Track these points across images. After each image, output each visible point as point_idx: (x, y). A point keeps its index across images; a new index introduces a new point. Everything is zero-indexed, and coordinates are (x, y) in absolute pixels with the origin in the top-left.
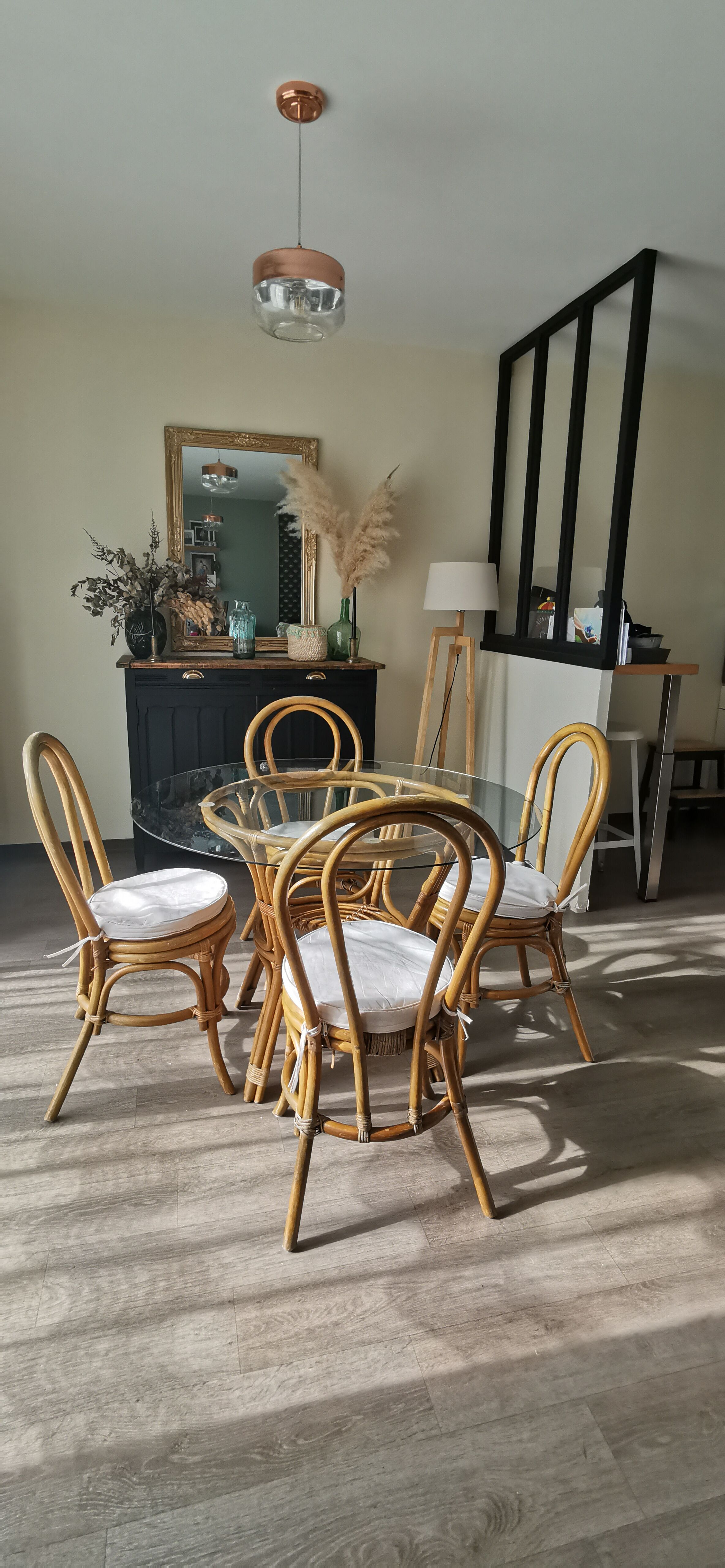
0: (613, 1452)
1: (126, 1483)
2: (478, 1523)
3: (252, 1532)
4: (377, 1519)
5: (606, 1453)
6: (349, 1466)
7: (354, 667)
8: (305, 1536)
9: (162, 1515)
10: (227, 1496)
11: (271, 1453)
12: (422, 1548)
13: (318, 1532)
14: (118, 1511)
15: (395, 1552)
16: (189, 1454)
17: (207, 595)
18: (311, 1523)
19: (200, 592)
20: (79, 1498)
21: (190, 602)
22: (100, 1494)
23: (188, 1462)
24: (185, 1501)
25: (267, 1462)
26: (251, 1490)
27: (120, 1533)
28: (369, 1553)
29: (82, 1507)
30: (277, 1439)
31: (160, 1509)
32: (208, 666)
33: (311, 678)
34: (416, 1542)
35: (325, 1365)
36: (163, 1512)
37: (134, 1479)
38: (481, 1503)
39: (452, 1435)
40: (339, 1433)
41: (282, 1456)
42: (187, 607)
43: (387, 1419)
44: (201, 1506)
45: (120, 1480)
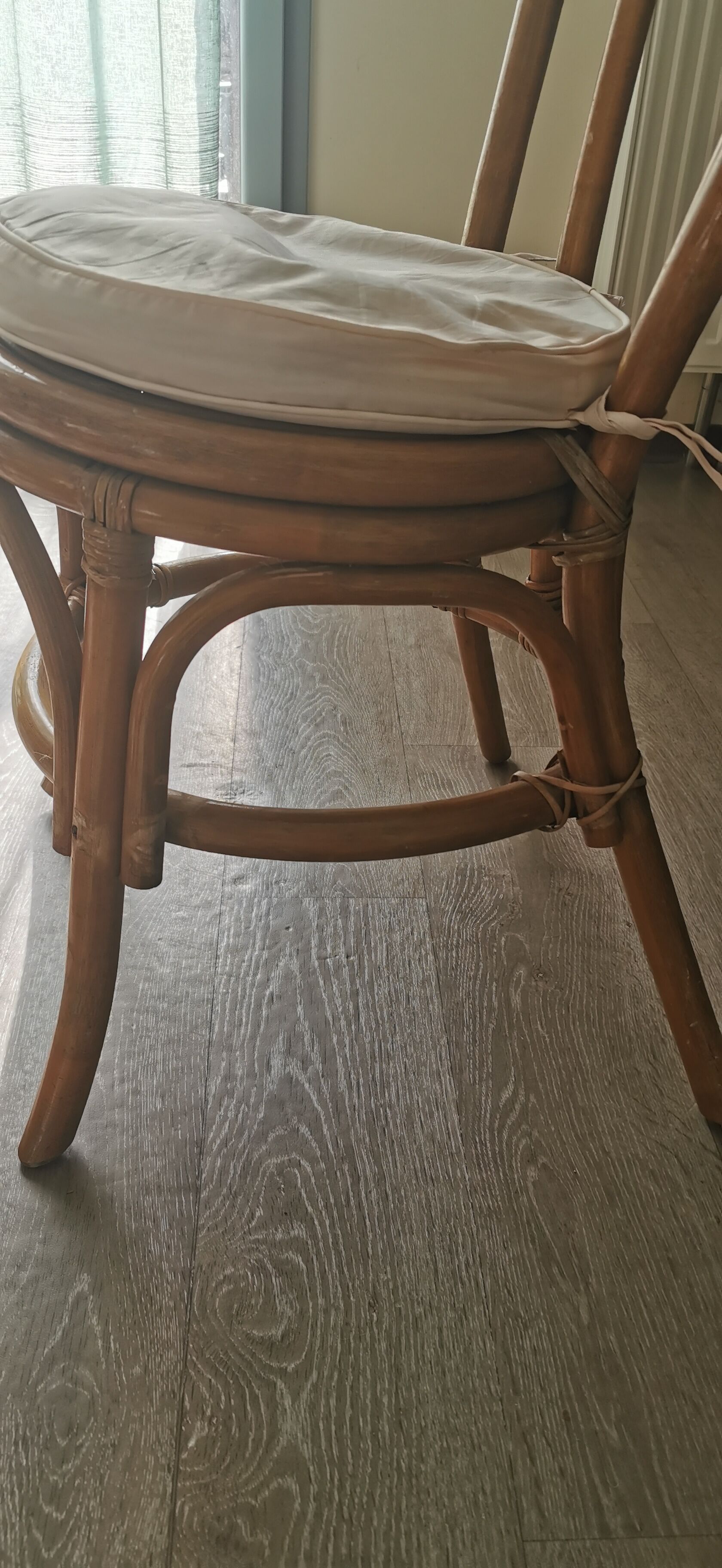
6: (467, 1265)
10: (444, 1041)
31: (442, 954)
44: (435, 1007)
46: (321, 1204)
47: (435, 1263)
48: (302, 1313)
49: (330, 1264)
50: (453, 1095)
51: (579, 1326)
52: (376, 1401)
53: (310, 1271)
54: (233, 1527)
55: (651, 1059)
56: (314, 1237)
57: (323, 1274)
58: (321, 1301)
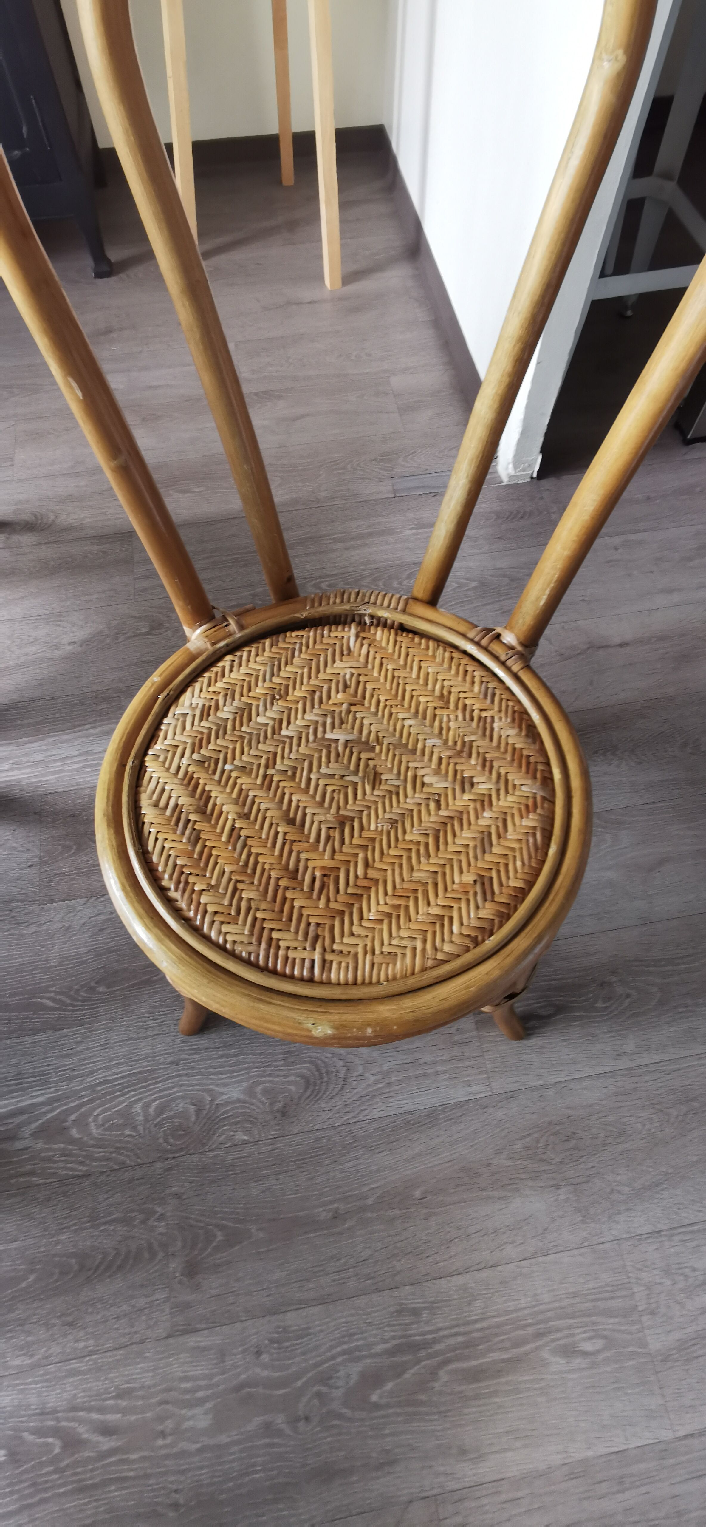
46: (122, 1099)
47: (154, 1035)
48: (182, 1097)
49: (155, 1088)
50: (49, 1033)
52: (222, 1056)
53: (161, 1097)
54: (278, 1111)
55: (26, 924)
56: (141, 1099)
57: (160, 1091)
58: (175, 1090)
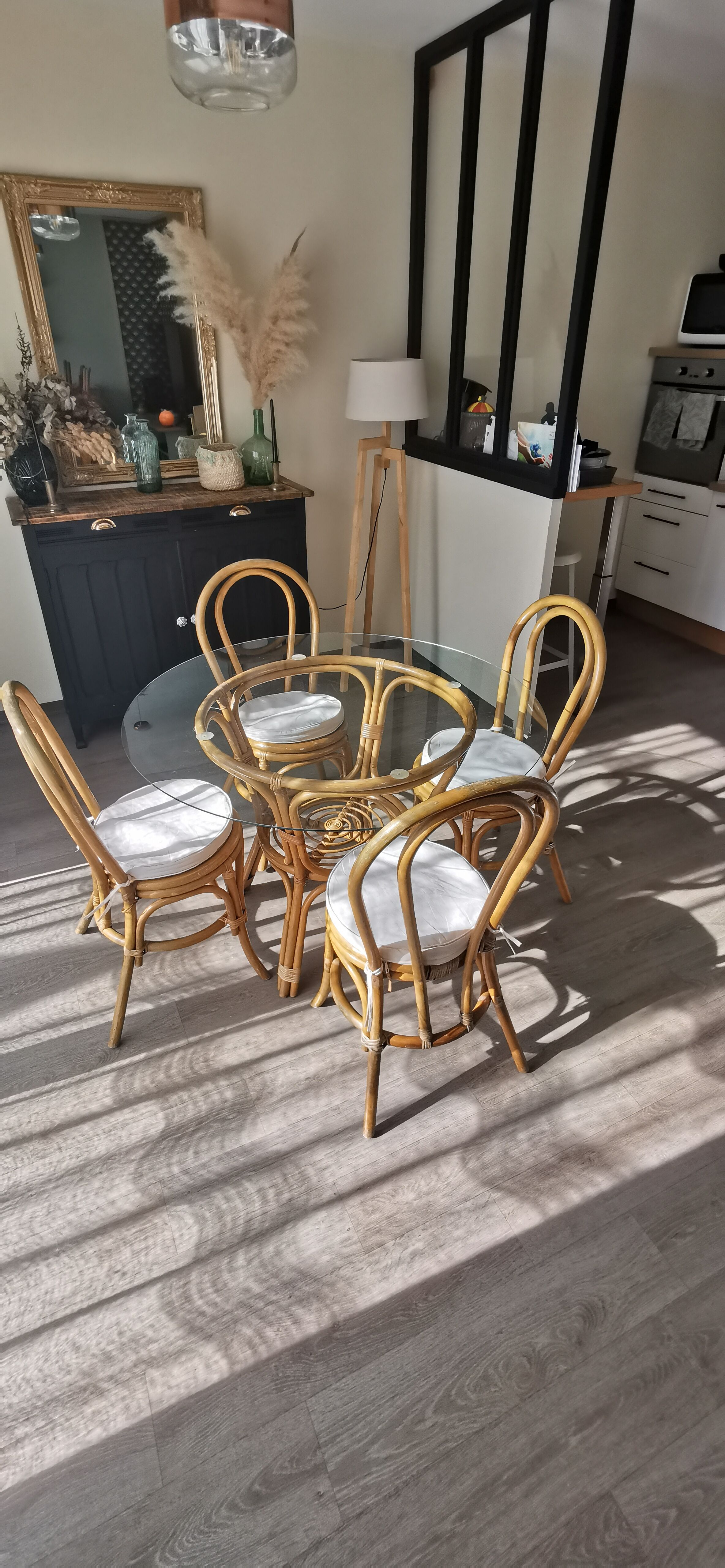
0: (658, 1248)
1: (306, 1363)
2: (576, 1324)
3: (417, 1374)
4: (505, 1340)
5: (654, 1250)
7: (281, 497)
8: (456, 1367)
9: (344, 1380)
11: (411, 1312)
12: (543, 1353)
13: (465, 1362)
14: (309, 1385)
15: (525, 1360)
16: (348, 1330)
17: (98, 420)
18: (458, 1357)
19: (91, 417)
20: (273, 1383)
21: (83, 434)
22: (289, 1376)
23: (350, 1335)
24: (358, 1365)
25: (410, 1320)
26: (406, 1345)
27: (316, 1402)
28: (507, 1366)
29: (279, 1390)
30: (412, 1301)
32: (118, 513)
33: (235, 515)
34: (537, 1350)
35: (430, 1231)
36: (343, 1377)
37: (312, 1359)
38: (575, 1310)
39: (541, 1264)
40: (458, 1283)
41: (420, 1313)
42: (80, 439)
43: (491, 1264)
45: (301, 1363)
51: (474, 1268)
